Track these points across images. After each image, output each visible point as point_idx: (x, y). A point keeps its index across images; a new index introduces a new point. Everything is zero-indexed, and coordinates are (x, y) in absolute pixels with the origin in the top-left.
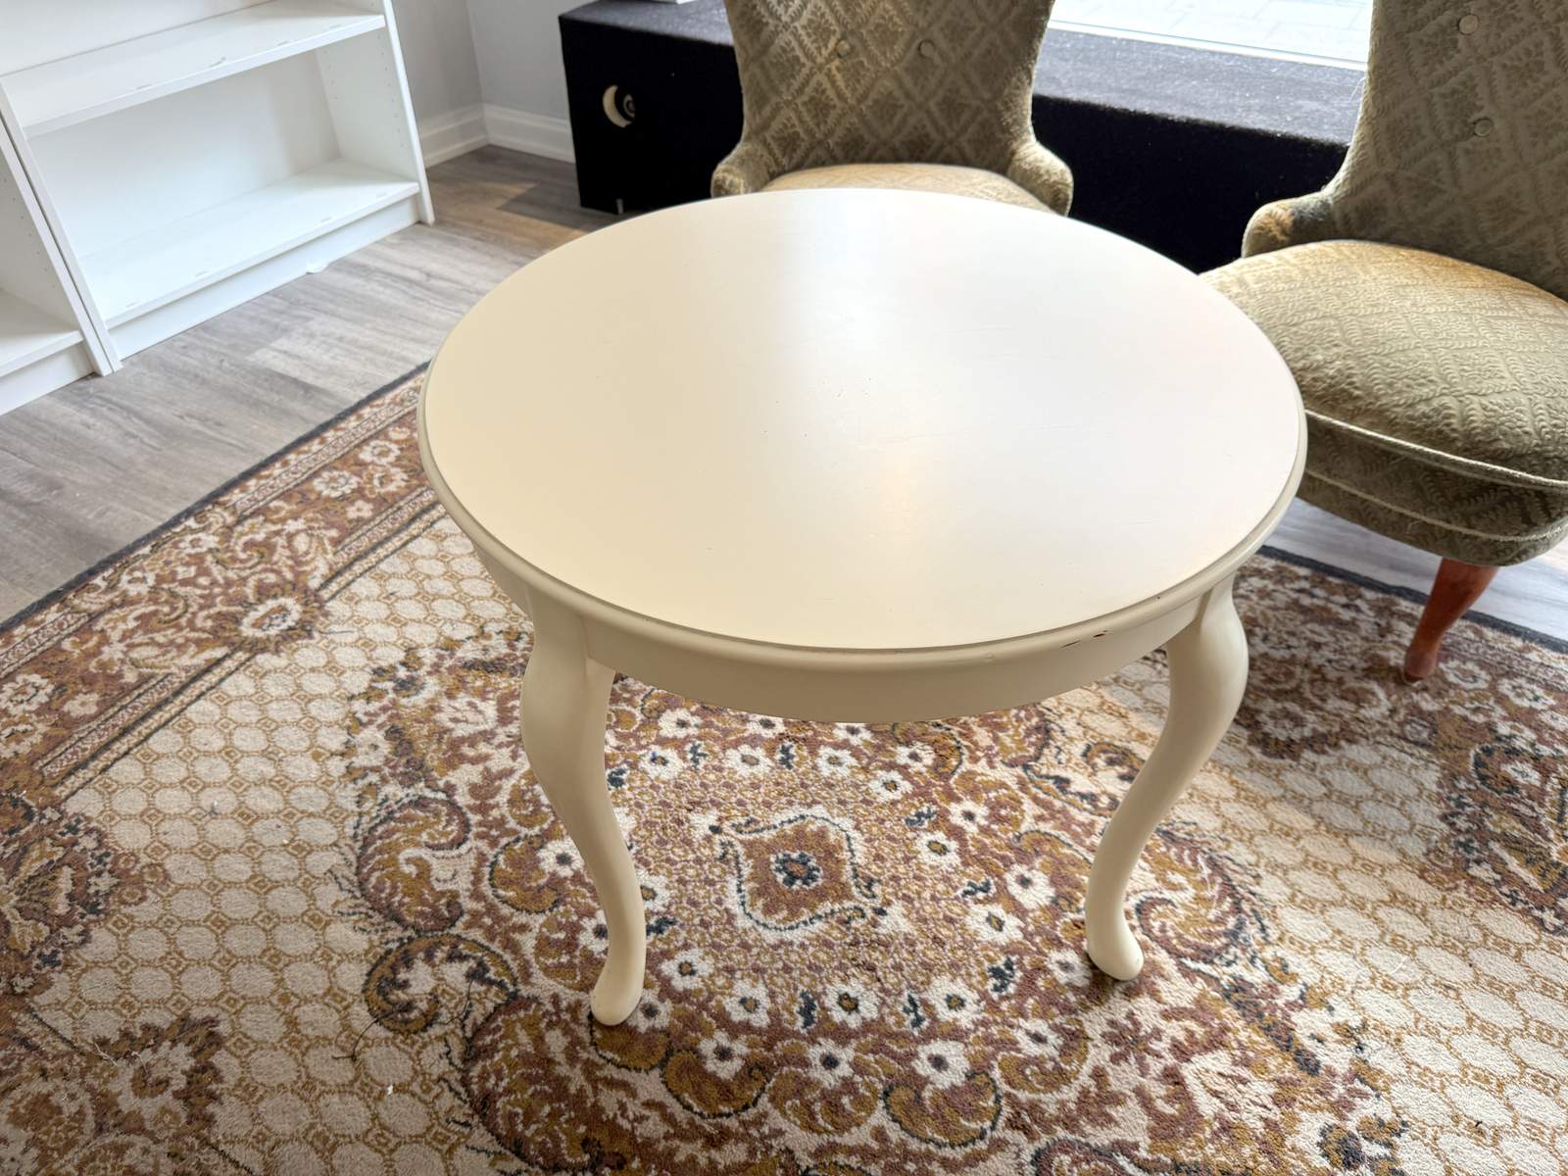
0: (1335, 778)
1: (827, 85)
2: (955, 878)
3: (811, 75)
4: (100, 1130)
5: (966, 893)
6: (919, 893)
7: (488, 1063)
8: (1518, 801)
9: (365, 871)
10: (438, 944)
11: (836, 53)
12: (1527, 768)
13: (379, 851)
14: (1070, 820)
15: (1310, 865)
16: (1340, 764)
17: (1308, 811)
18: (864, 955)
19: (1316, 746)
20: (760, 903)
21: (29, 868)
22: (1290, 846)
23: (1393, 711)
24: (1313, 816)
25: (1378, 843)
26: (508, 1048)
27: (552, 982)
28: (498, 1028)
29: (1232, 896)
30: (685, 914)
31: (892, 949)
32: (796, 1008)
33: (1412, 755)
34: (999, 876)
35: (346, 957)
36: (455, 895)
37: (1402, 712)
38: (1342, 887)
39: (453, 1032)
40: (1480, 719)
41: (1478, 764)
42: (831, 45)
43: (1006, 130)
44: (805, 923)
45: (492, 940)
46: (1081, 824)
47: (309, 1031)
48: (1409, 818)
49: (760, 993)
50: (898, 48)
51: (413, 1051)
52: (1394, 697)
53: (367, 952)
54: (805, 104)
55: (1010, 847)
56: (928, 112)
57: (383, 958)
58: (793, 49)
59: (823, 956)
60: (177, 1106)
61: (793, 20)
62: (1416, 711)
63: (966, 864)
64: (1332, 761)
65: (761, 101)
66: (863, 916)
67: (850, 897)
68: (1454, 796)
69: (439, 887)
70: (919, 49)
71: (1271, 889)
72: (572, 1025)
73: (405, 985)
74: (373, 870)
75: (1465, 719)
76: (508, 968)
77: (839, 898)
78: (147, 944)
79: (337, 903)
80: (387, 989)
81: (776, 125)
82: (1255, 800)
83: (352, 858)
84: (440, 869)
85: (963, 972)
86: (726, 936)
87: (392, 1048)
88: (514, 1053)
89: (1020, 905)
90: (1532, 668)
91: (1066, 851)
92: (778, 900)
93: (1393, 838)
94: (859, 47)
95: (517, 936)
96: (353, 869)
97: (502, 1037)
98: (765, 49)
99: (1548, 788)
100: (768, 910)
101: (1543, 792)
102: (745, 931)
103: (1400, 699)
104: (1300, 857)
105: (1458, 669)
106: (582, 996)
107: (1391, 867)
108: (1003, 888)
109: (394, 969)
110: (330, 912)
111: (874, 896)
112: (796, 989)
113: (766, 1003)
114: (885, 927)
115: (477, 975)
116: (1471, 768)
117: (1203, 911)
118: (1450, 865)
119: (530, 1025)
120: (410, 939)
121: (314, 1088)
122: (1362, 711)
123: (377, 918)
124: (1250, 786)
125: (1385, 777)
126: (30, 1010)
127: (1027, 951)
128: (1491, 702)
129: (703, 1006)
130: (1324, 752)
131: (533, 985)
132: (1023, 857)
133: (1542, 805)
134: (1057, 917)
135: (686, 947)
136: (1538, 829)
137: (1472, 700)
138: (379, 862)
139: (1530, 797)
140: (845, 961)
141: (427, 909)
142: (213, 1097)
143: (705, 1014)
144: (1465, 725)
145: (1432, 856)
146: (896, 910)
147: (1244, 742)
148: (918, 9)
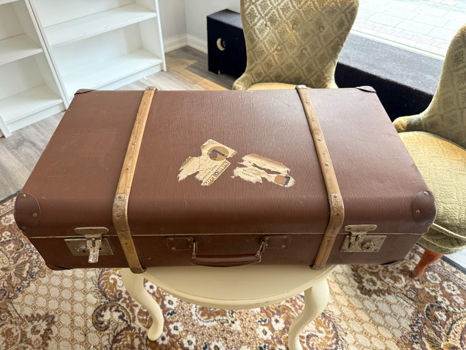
0: (380, 305)
1: (272, 59)
2: (257, 316)
3: (268, 55)
4: (21, 341)
5: (259, 321)
6: (245, 319)
7: (118, 344)
8: (436, 325)
9: (100, 279)
10: (114, 306)
11: (276, 50)
12: (443, 314)
13: (105, 274)
14: (296, 303)
15: (364, 333)
16: (383, 301)
17: (369, 315)
18: (225, 335)
19: (378, 293)
20: (201, 312)
21: (20, 261)
22: (359, 325)
23: (406, 286)
24: (370, 317)
25: (387, 330)
26: (124, 341)
27: (140, 324)
28: (123, 335)
29: (337, 338)
30: (179, 311)
31: (233, 334)
32: (202, 347)
33: (407, 302)
34: (270, 318)
35: (90, 304)
36: (121, 292)
37: (409, 287)
38: (371, 343)
39: (111, 333)
40: (433, 294)
41: (428, 309)
42: (275, 47)
43: (325, 78)
44: (211, 321)
45: (128, 307)
46: (299, 306)
47: (76, 324)
48: (400, 324)
49: (193, 340)
50: (295, 50)
51: (100, 336)
52: (408, 281)
53: (95, 304)
54: (265, 64)
55: (276, 309)
56: (302, 70)
57: (99, 307)
58: (263, 48)
59: (213, 333)
60: (40, 339)
61: (264, 39)
62: (413, 287)
63: (261, 312)
64: (381, 299)
65: (252, 62)
66: (228, 323)
67: (226, 316)
68: (416, 319)
69: (118, 288)
70: (302, 51)
71: (349, 339)
72: (142, 338)
73: (103, 316)
74: (102, 280)
75: (428, 293)
76: (130, 317)
77: (223, 316)
78: (43, 290)
79: (91, 288)
80: (98, 316)
81: (255, 70)
82: (353, 308)
83: (98, 275)
84: (119, 283)
85: (251, 346)
86: (189, 320)
87: (95, 334)
88: (125, 343)
89: (273, 328)
90: (456, 279)
91: (292, 314)
92: (206, 313)
93: (392, 329)
94: (283, 48)
95: (134, 308)
96: (98, 278)
97: (124, 337)
98: (254, 47)
99: (448, 322)
100: (202, 315)
101: (445, 323)
102: (194, 320)
103: (409, 282)
104: (361, 330)
105: (432, 275)
106: (147, 330)
107: (389, 339)
108: (270, 322)
109: (101, 311)
110: (89, 290)
111: (232, 317)
112: (204, 341)
113: (194, 343)
114: (233, 327)
115: (121, 317)
116: (425, 310)
117: (326, 342)
118: (407, 342)
119: (132, 336)
120: (107, 302)
121: (74, 341)
122: (396, 284)
123: (100, 294)
124: (353, 303)
125: (396, 308)
126: (12, 303)
127: (271, 343)
128: (439, 289)
129: (177, 340)
130: (379, 296)
131: (135, 324)
132: (279, 313)
133: (443, 328)
134: (283, 334)
135: (177, 321)
136: (440, 336)
137: (432, 287)
138: (104, 278)
139: (440, 324)
140: (219, 335)
141: (113, 295)
142: (49, 338)
143: (177, 343)
144: (427, 295)
145: (402, 338)
146: (238, 323)
147: (356, 287)
148: (302, 39)
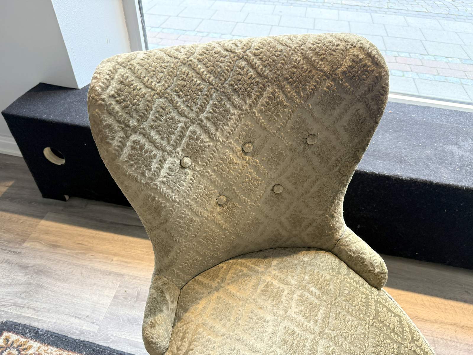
1: (213, 226)
3: (202, 224)
11: (218, 205)
50: (259, 193)
56: (280, 223)
70: (273, 190)
94: (232, 197)
148: (270, 169)
